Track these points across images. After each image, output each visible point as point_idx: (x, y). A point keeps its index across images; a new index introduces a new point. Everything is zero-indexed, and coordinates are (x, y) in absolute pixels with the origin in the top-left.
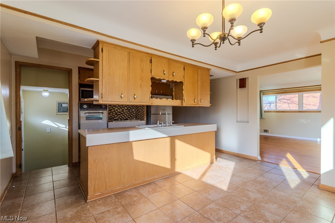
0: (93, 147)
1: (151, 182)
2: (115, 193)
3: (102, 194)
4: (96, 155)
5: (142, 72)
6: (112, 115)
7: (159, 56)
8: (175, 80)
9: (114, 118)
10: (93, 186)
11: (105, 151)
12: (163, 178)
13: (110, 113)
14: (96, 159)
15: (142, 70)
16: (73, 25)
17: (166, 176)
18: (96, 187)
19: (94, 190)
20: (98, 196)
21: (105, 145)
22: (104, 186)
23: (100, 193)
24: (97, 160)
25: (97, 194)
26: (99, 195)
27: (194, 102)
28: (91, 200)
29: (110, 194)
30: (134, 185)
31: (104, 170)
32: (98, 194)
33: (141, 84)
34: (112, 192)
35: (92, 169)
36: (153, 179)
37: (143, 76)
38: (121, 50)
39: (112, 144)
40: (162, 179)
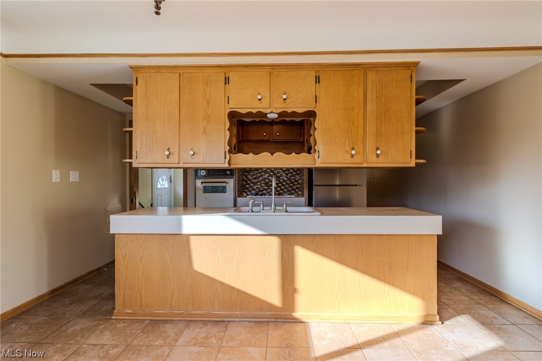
0: (122, 236)
1: (225, 319)
2: (154, 318)
3: (135, 313)
4: (126, 249)
5: (208, 105)
6: (259, 186)
7: (246, 66)
8: (289, 111)
9: (263, 190)
10: (122, 296)
11: (140, 245)
12: (254, 320)
13: (257, 182)
14: (126, 255)
15: (208, 102)
16: (90, 54)
17: (262, 318)
18: (127, 301)
19: (124, 303)
20: (128, 315)
21: (140, 235)
22: (138, 302)
23: (132, 310)
24: (127, 257)
25: (127, 311)
26: (130, 313)
27: (348, 156)
28: (117, 317)
29: (146, 316)
30: (190, 315)
31: (138, 275)
32: (129, 311)
33: (205, 129)
34: (150, 315)
35: (121, 269)
36: (231, 316)
37: (209, 113)
38: (167, 74)
39: (151, 235)
40: (250, 322)
